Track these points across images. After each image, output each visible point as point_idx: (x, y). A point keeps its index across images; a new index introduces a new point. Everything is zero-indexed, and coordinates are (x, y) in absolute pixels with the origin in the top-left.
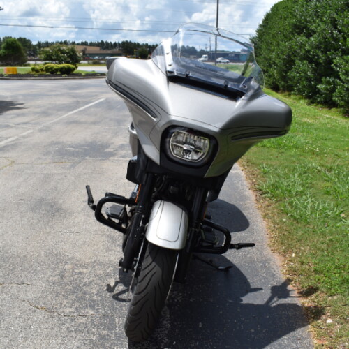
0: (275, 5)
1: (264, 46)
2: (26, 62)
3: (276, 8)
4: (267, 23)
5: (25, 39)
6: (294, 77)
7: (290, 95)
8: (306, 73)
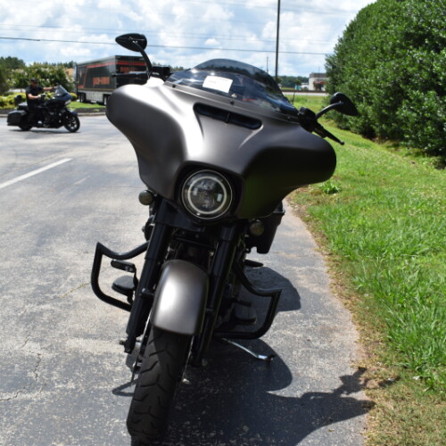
0: (364, 10)
1: (347, 69)
2: (8, 89)
3: (365, 15)
4: (352, 36)
5: (16, 59)
6: (407, 118)
7: (396, 146)
8: (434, 113)
